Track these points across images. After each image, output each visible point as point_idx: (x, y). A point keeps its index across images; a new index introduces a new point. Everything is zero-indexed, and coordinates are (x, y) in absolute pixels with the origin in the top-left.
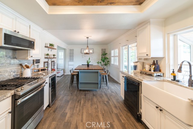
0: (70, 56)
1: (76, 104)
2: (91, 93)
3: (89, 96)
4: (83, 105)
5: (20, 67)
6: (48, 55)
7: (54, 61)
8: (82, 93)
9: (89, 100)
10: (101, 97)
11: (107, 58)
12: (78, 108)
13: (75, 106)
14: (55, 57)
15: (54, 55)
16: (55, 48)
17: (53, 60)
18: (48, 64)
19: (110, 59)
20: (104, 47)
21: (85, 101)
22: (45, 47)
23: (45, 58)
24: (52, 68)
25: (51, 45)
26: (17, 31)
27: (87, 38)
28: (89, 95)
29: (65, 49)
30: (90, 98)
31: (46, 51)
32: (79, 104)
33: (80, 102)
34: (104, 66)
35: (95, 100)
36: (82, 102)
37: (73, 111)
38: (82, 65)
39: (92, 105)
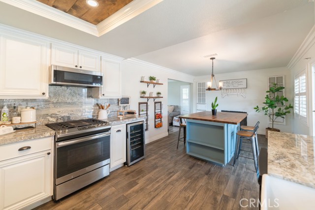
0: (199, 95)
1: (162, 177)
2: (206, 167)
3: (195, 171)
4: (170, 182)
5: (98, 107)
6: (144, 93)
7: (161, 103)
8: (190, 161)
9: (190, 178)
10: (219, 183)
11: (285, 99)
12: (160, 184)
13: (157, 178)
14: (161, 96)
15: (159, 93)
16: (159, 83)
17: (157, 100)
18: (147, 106)
19: (293, 100)
20: (275, 73)
21: (181, 178)
22: (141, 82)
23: (141, 97)
24: (155, 113)
25: (152, 79)
26: (79, 66)
27: (212, 59)
28: (199, 169)
29: (190, 84)
30: (196, 176)
31: (144, 87)
32: (168, 177)
33: (171, 175)
34: (275, 117)
35: (202, 182)
36: (175, 177)
37: (148, 185)
38: (222, 111)
39: (185, 189)
